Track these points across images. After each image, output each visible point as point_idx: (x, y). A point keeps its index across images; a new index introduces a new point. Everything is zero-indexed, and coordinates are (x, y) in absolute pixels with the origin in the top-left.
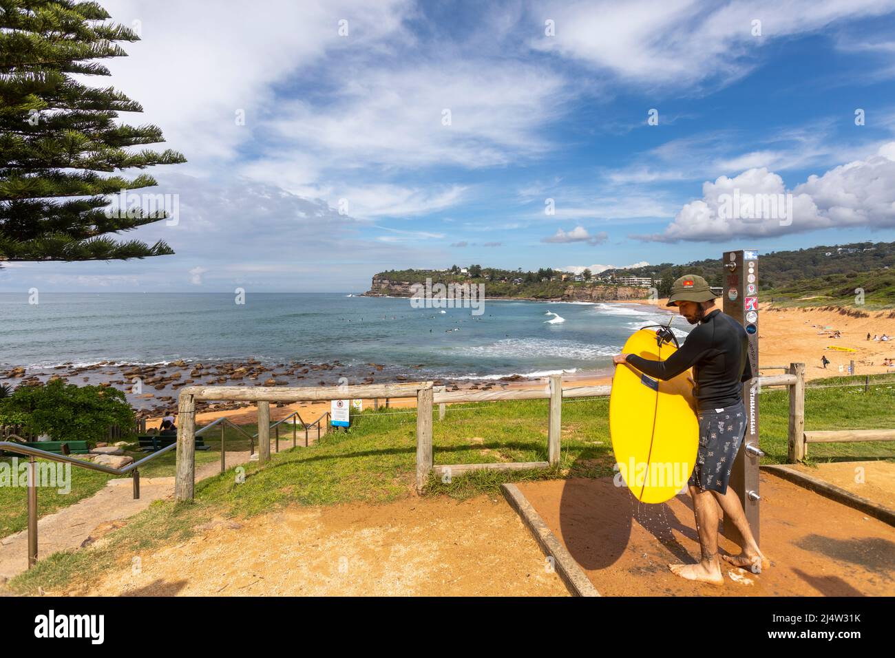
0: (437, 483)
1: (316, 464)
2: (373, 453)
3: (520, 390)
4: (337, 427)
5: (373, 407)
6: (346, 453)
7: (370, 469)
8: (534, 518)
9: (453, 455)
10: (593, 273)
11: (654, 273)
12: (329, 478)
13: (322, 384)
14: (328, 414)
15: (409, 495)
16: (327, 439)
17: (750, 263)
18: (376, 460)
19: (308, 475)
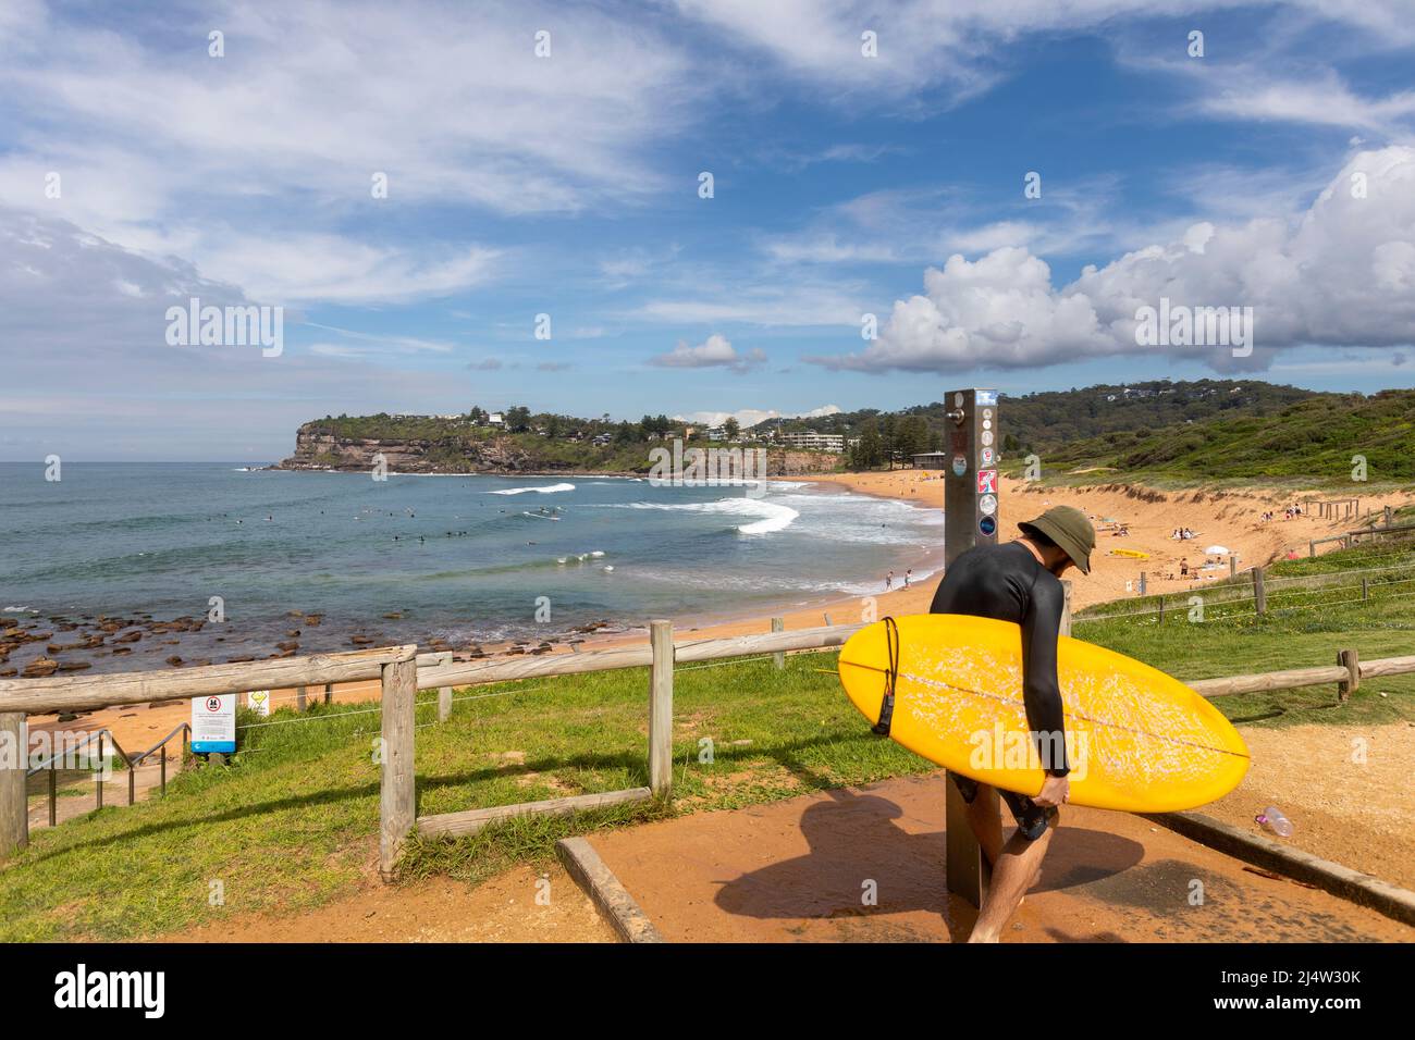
0: (424, 853)
1: (145, 844)
2: (283, 804)
3: (595, 653)
4: (206, 755)
5: (296, 703)
6: (221, 811)
7: (274, 840)
8: (618, 901)
9: (461, 792)
10: (742, 426)
11: (847, 427)
12: (176, 870)
13: (177, 662)
14: (187, 728)
15: (363, 885)
16: (181, 784)
17: (986, 411)
18: (290, 820)
19: (122, 871)
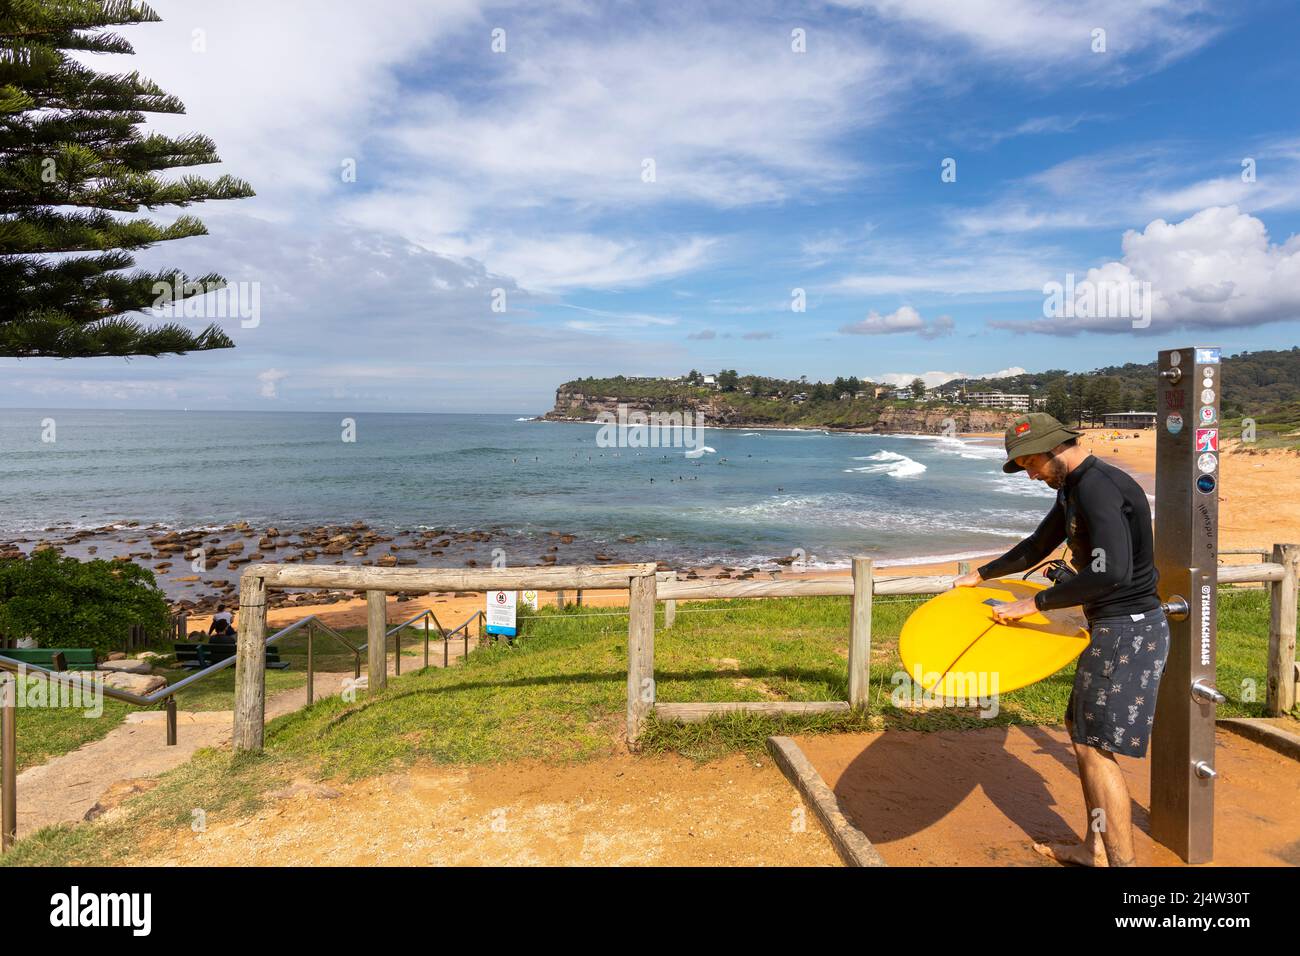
0: (661, 732)
1: (462, 695)
2: (555, 679)
4: (496, 636)
5: (556, 604)
6: (511, 679)
7: (549, 706)
8: (823, 796)
9: (688, 687)
10: (928, 386)
11: (1034, 387)
12: (483, 718)
13: (473, 564)
14: (482, 615)
15: (614, 751)
16: (480, 657)
17: (1206, 369)
18: (559, 692)
19: (448, 714)
